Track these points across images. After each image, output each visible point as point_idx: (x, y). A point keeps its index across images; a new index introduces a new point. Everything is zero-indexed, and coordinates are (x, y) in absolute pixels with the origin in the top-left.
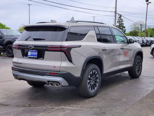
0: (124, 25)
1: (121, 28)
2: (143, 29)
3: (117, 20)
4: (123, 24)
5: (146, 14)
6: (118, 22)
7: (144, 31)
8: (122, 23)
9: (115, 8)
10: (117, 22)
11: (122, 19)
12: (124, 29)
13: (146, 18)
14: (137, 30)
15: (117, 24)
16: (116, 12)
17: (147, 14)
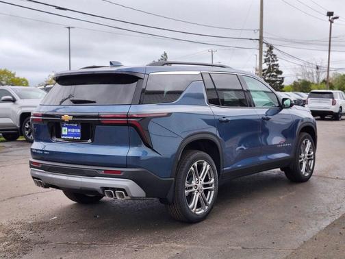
0: (280, 69)
1: (274, 74)
2: (323, 76)
3: (264, 58)
4: (277, 65)
5: (328, 43)
6: (266, 62)
7: (324, 81)
8: (276, 63)
9: (259, 32)
10: (263, 61)
11: (275, 56)
12: (279, 76)
14: (308, 80)
15: (265, 66)
16: (261, 40)
17: (330, 41)
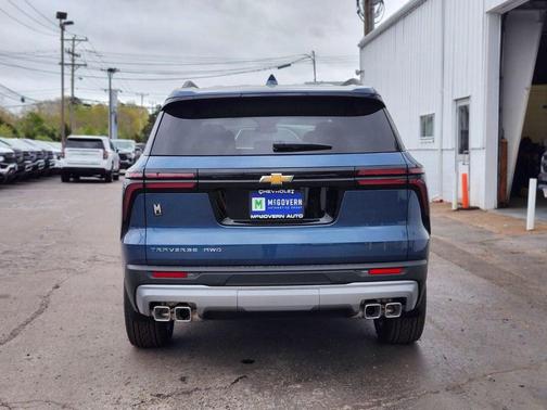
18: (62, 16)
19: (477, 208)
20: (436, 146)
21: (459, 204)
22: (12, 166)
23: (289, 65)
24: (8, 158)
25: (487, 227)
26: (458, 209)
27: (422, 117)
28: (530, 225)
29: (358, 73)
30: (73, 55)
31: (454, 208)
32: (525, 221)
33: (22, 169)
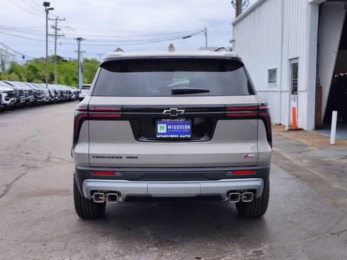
13: (47, 41)
18: (46, 4)
19: (302, 129)
20: (277, 89)
21: (290, 126)
22: (13, 99)
23: (190, 36)
24: (10, 94)
25: (305, 142)
26: (290, 130)
27: (269, 70)
28: (332, 141)
29: (231, 42)
30: (56, 29)
31: (287, 129)
32: (330, 137)
33: (18, 101)
